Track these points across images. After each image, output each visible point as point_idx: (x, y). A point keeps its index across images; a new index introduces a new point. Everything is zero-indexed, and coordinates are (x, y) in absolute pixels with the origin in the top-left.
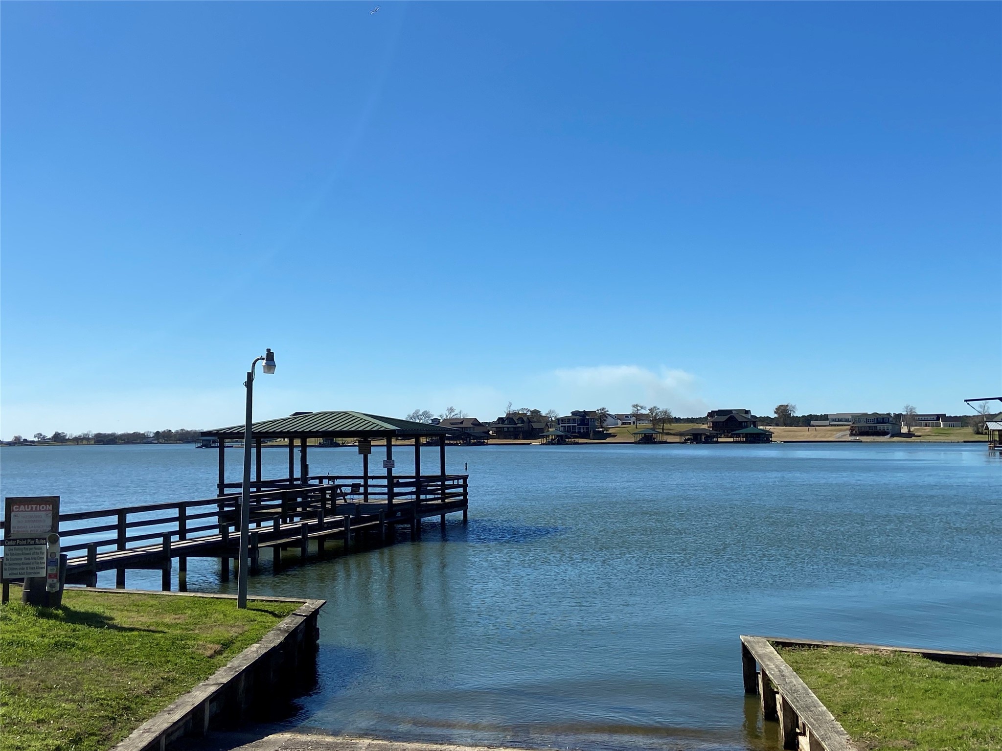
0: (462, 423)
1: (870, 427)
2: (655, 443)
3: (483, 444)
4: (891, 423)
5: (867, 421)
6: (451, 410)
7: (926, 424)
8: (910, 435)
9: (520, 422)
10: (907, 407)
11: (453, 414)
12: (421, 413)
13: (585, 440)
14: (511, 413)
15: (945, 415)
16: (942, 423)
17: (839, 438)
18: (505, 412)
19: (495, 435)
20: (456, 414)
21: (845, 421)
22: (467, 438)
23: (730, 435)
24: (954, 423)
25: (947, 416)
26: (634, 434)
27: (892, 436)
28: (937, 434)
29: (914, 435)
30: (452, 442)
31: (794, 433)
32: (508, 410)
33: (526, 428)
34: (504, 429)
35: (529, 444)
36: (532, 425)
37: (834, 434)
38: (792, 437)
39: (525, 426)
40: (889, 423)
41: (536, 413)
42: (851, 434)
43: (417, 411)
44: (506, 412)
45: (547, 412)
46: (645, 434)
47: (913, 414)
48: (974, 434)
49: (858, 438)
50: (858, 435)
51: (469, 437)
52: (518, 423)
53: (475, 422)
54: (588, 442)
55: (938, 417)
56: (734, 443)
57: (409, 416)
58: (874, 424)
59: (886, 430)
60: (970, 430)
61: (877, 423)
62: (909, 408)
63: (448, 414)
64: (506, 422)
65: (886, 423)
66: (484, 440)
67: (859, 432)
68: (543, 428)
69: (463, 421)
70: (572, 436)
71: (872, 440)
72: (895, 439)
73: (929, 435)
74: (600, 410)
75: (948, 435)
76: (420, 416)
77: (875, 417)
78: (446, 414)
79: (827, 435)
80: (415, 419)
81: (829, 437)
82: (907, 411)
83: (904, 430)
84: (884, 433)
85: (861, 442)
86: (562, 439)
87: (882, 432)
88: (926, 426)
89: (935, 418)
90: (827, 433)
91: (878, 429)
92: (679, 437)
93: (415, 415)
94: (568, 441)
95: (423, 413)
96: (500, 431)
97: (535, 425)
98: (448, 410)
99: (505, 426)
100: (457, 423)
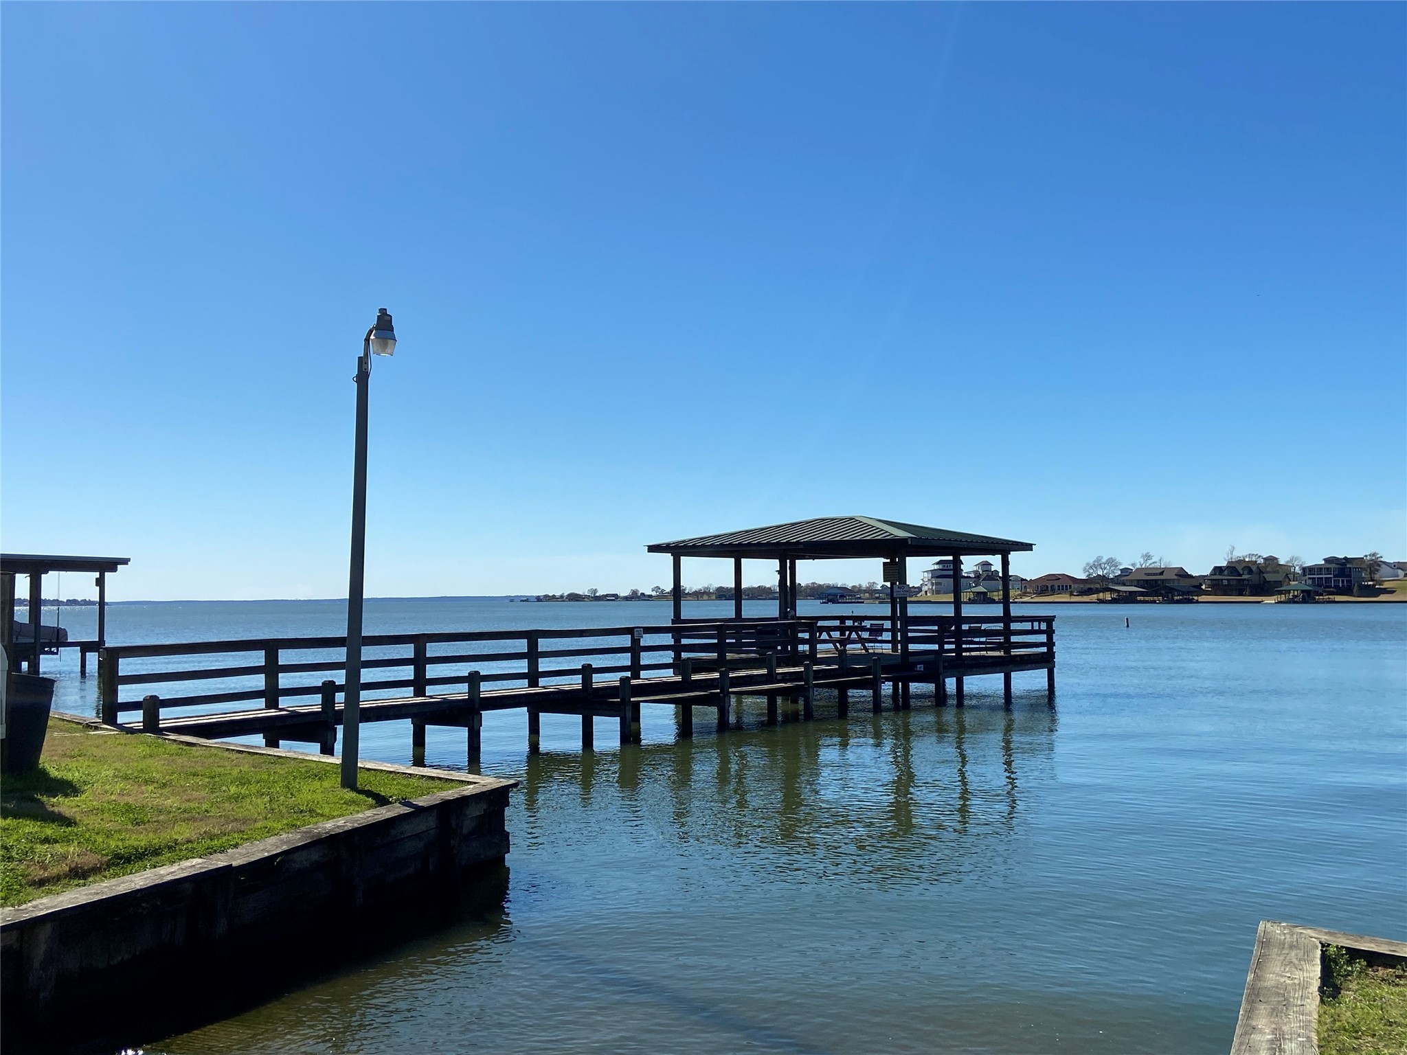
0: (1162, 573)
3: (1190, 601)
6: (1147, 557)
9: (1246, 572)
11: (1150, 562)
12: (1104, 561)
13: (1346, 596)
14: (1234, 560)
19: (1210, 589)
20: (1154, 562)
22: (1168, 593)
30: (1147, 598)
32: (1230, 556)
33: (1256, 581)
34: (1222, 582)
35: (1259, 602)
36: (1264, 577)
39: (1255, 579)
41: (1271, 560)
43: (1099, 558)
44: (1227, 559)
45: (1289, 559)
51: (1171, 593)
52: (1243, 574)
53: (1181, 573)
54: (1350, 600)
57: (1088, 564)
63: (1142, 562)
64: (1226, 572)
66: (1192, 596)
68: (1282, 581)
69: (1164, 571)
70: (1325, 592)
74: (1370, 555)
76: (1103, 566)
78: (1140, 562)
80: (1096, 568)
86: (1309, 596)
93: (1096, 563)
94: (1320, 598)
95: (1107, 561)
96: (1215, 585)
97: (1269, 577)
98: (1143, 556)
99: (1225, 577)
100: (1156, 574)
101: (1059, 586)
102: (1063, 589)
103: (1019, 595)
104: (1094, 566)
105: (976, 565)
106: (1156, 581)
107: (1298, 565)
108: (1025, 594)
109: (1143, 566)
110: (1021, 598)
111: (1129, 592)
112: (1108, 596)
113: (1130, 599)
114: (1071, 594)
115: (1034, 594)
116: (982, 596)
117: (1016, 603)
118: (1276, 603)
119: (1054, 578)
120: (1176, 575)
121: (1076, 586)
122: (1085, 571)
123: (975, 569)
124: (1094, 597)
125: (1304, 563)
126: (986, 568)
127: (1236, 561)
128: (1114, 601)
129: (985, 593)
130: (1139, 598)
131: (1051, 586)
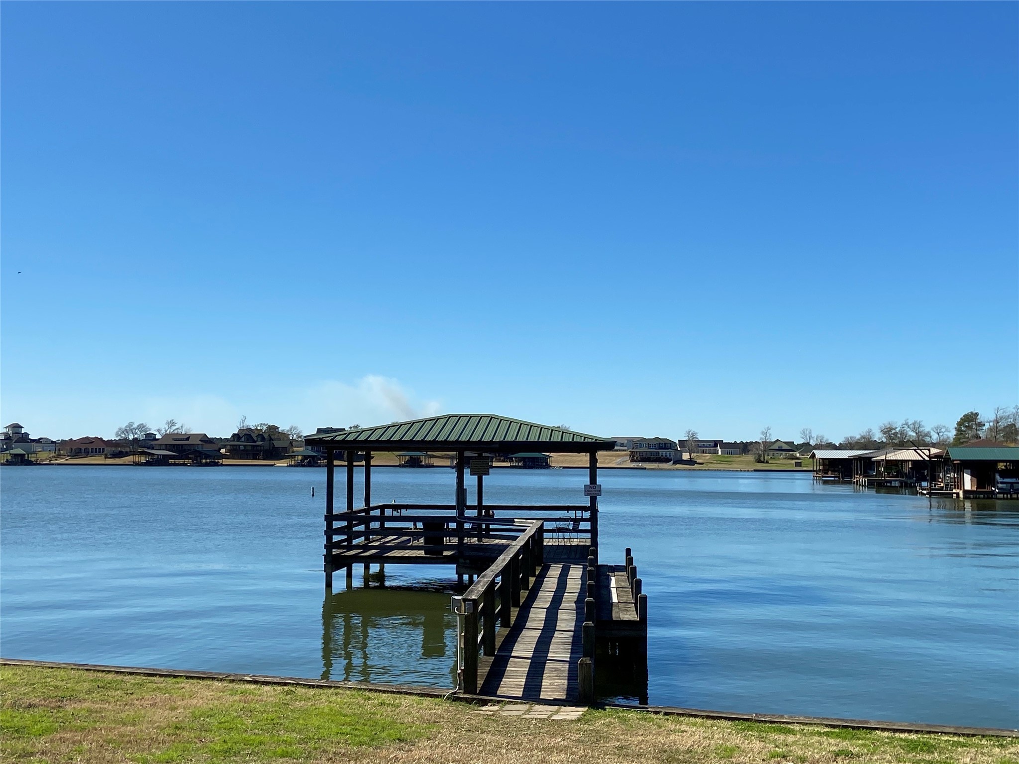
0: (188, 439)
1: (651, 452)
2: (422, 466)
3: (216, 464)
4: (674, 448)
5: (649, 446)
6: (172, 423)
7: (703, 451)
8: (691, 462)
9: (259, 439)
10: (689, 432)
11: (174, 428)
12: (135, 426)
13: (339, 461)
14: (245, 428)
15: (722, 441)
16: (720, 450)
17: (620, 464)
18: (237, 427)
19: (229, 454)
20: (177, 429)
21: (620, 446)
22: (197, 457)
23: (502, 458)
24: (732, 450)
25: (724, 442)
26: (399, 456)
27: (675, 463)
28: (719, 462)
29: (696, 463)
30: (177, 461)
31: (571, 457)
32: (242, 425)
33: (267, 447)
34: (239, 448)
35: (272, 465)
36: (273, 443)
37: (614, 460)
38: (570, 462)
39: (266, 444)
40: (671, 449)
41: (273, 429)
42: (633, 461)
43: (131, 424)
44: (239, 427)
45: (289, 429)
46: (411, 456)
47: (694, 439)
48: (755, 462)
49: (640, 465)
50: (639, 461)
51: (200, 456)
52: (257, 441)
53: (205, 439)
54: (342, 464)
55: (716, 443)
56: (511, 468)
57: (120, 429)
58: (655, 449)
59: (668, 456)
60: (750, 458)
61: (660, 449)
62: (691, 433)
63: (167, 428)
64: (243, 439)
65: (668, 449)
66: (218, 459)
67: (640, 458)
68: (286, 447)
69: (189, 437)
70: (322, 457)
71: (657, 467)
72: (678, 466)
73: (712, 463)
74: (354, 427)
75: (730, 463)
76: (134, 431)
77: (658, 442)
78: (165, 428)
79: (606, 461)
80: (127, 433)
81: (609, 463)
82: (688, 437)
83: (686, 456)
84: (667, 460)
85: (645, 469)
86: (313, 460)
87: (664, 458)
88: (703, 453)
89: (713, 444)
90: (606, 459)
91: (660, 455)
92: (450, 460)
93: (128, 429)
94: (321, 463)
95: (138, 426)
96: (234, 450)
97: (277, 444)
98: (167, 423)
99: (242, 443)
100: (181, 440)
101: (92, 449)
102: (96, 452)
103: (54, 457)
104: (126, 431)
105: (6, 428)
106: (182, 445)
107: (295, 434)
108: (59, 456)
109: (168, 432)
110: (56, 460)
111: (163, 455)
112: (143, 460)
113: (162, 462)
114: (106, 457)
115: (68, 456)
116: (20, 458)
117: (53, 464)
118: (287, 466)
119: (88, 442)
120: (200, 440)
121: (109, 449)
122: (117, 435)
123: (5, 431)
124: (129, 459)
125: (301, 432)
126: (16, 430)
127: (246, 429)
128: (148, 464)
129: (23, 455)
130: (170, 461)
131: (85, 449)
